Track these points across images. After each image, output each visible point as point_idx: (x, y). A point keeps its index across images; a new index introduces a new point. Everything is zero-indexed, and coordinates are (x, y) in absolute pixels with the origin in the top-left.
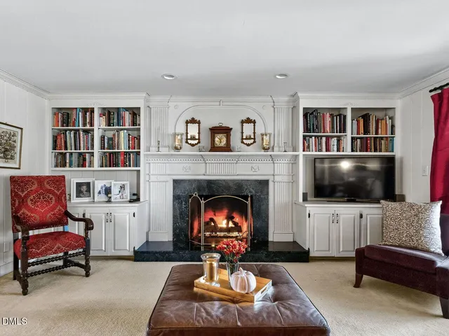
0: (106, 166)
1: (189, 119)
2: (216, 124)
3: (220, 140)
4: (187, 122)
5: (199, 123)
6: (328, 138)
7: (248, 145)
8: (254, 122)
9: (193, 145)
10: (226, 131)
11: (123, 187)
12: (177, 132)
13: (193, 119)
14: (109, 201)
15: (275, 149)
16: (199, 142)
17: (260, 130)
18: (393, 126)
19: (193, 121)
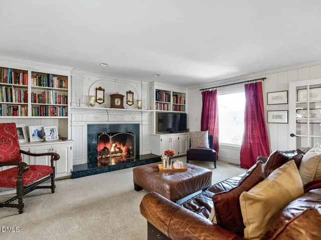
0: (35, 115)
1: (98, 87)
2: (115, 92)
3: (117, 102)
4: (97, 89)
5: (104, 90)
6: (164, 104)
7: (130, 105)
8: (133, 93)
9: (100, 103)
10: (121, 97)
11: (52, 130)
12: (90, 94)
13: (100, 87)
14: (44, 141)
15: (143, 108)
16: (104, 102)
17: (136, 98)
18: (185, 101)
19: (100, 89)
